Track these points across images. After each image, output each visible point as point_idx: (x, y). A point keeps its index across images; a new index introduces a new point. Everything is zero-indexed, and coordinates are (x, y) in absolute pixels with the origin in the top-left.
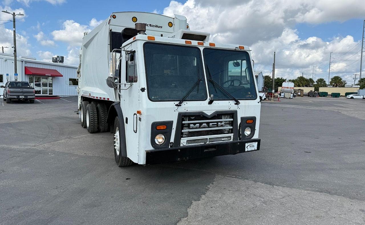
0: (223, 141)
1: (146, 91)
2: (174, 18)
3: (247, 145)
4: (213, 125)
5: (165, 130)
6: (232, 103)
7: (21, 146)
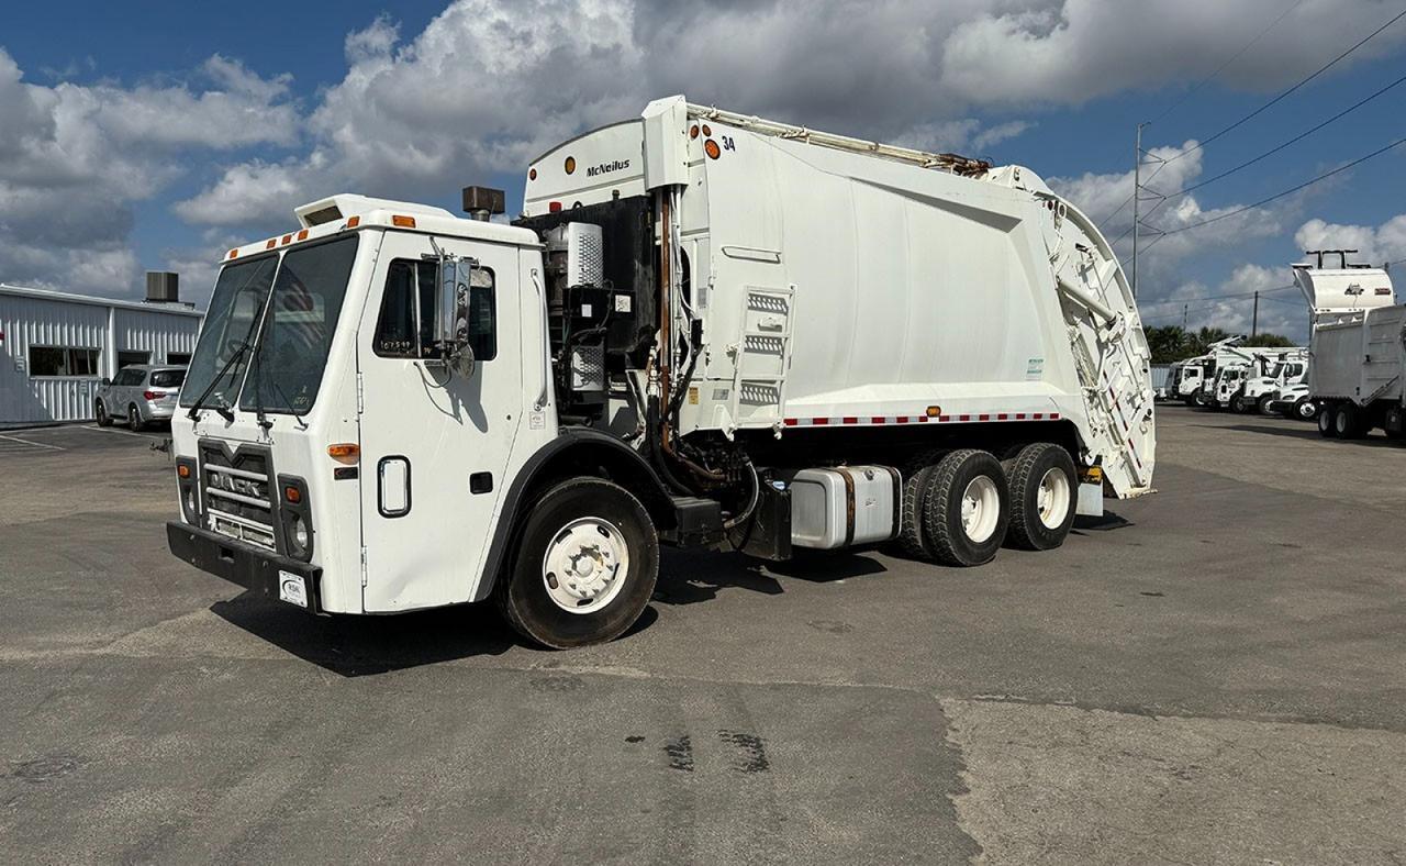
7: (34, 647)
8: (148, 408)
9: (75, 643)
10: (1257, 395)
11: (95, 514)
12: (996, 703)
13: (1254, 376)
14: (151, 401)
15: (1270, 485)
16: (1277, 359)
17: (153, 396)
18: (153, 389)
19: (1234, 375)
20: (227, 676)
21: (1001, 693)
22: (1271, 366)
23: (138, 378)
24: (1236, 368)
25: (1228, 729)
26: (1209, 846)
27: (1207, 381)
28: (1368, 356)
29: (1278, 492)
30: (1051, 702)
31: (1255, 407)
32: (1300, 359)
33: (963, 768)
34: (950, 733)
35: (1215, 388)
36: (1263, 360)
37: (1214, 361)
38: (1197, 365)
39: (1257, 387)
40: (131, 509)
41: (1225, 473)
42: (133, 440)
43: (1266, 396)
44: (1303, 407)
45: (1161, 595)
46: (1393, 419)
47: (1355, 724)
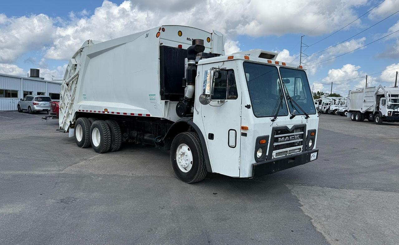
0: (296, 152)
1: (251, 107)
2: (212, 34)
3: (312, 155)
4: (292, 138)
5: (265, 144)
6: (303, 117)
7: (43, 171)
8: (34, 107)
9: (53, 170)
10: (333, 109)
11: (34, 136)
12: (300, 186)
13: (332, 104)
14: (35, 105)
15: (343, 133)
16: (338, 100)
17: (35, 104)
18: (35, 102)
19: (327, 104)
20: (100, 178)
21: (301, 184)
22: (337, 102)
23: (31, 99)
24: (328, 102)
25: (358, 192)
26: (364, 217)
27: (320, 105)
28: (365, 100)
29: (346, 135)
30: (313, 185)
31: (333, 113)
32: (344, 100)
33: (299, 201)
34: (292, 193)
35: (322, 107)
36: (335, 100)
37: (322, 100)
38: (317, 101)
39: (333, 108)
40: (43, 135)
41: (331, 130)
42: (31, 116)
43: (336, 110)
44: (345, 113)
45: (328, 160)
46: (371, 117)
47: (387, 191)
